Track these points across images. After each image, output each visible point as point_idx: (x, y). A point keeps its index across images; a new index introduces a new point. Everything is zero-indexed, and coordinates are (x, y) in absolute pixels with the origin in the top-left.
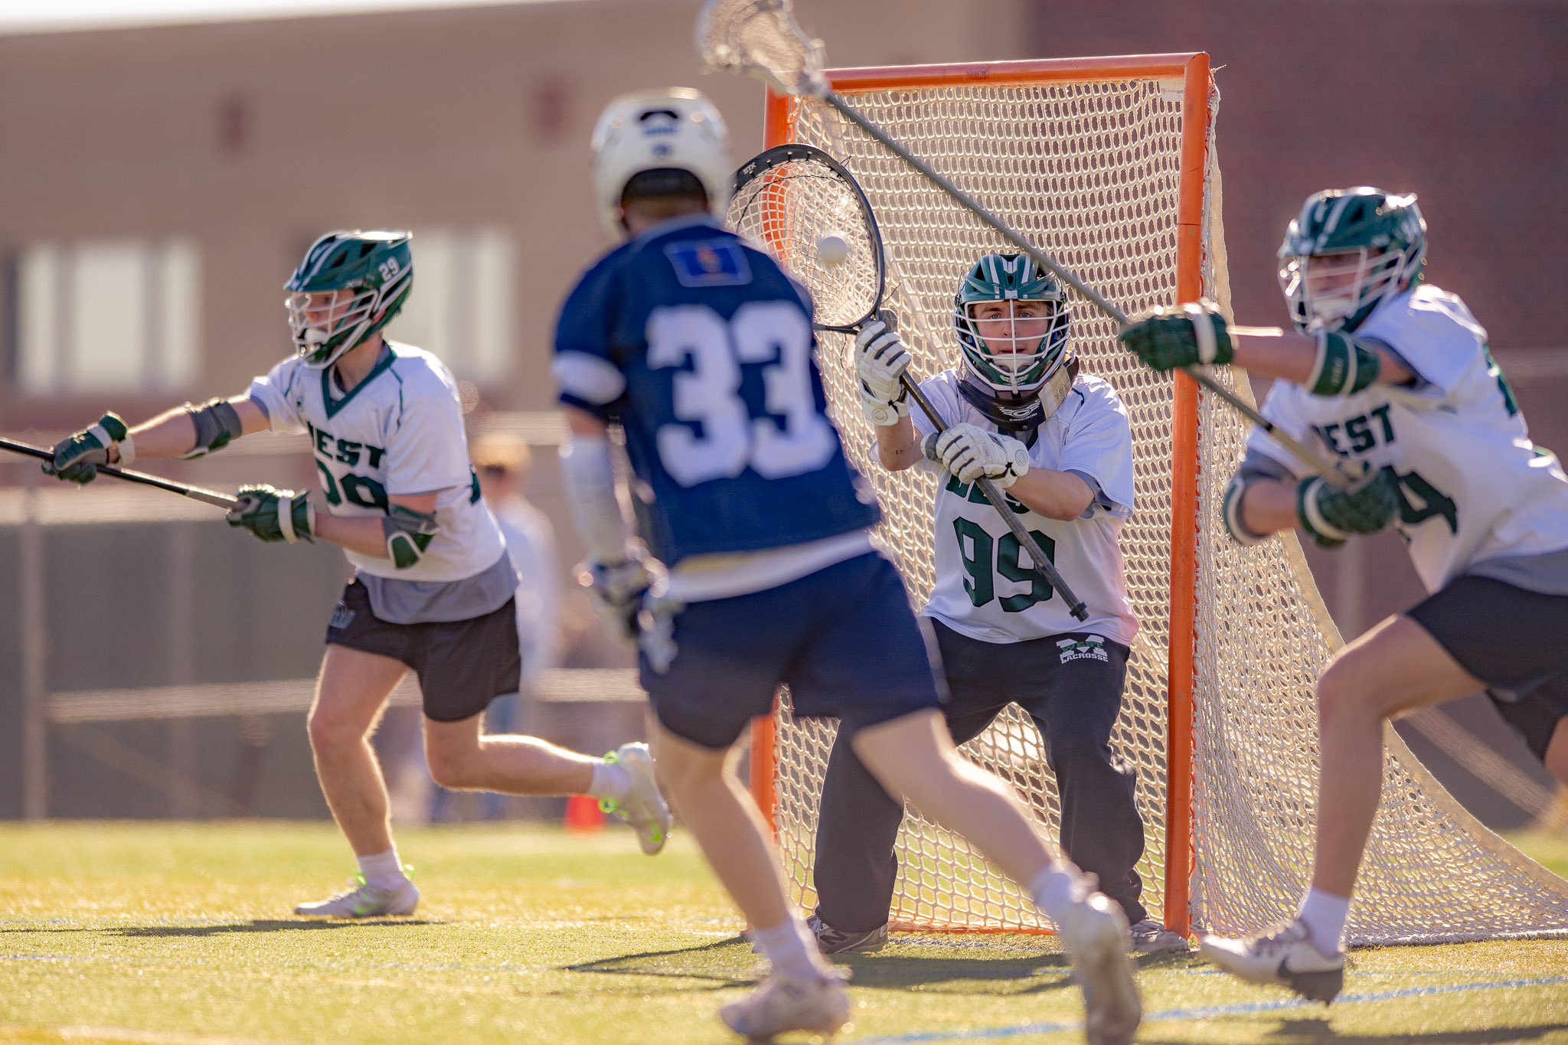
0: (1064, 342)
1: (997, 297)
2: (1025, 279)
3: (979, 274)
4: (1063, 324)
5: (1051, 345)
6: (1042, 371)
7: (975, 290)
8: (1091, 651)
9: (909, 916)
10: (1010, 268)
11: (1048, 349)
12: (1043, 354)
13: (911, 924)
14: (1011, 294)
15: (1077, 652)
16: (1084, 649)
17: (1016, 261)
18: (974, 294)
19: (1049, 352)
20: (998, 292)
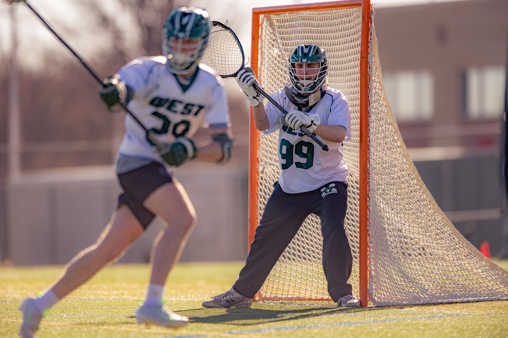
0: (324, 76)
1: (300, 61)
2: (310, 55)
3: (296, 52)
4: (325, 70)
5: (318, 77)
6: (315, 86)
7: (294, 58)
8: (330, 191)
9: (301, 295)
10: (306, 51)
11: (317, 79)
12: (316, 81)
13: (304, 297)
14: (304, 60)
15: (326, 192)
16: (328, 191)
17: (308, 48)
18: (294, 60)
19: (318, 80)
20: (300, 60)
